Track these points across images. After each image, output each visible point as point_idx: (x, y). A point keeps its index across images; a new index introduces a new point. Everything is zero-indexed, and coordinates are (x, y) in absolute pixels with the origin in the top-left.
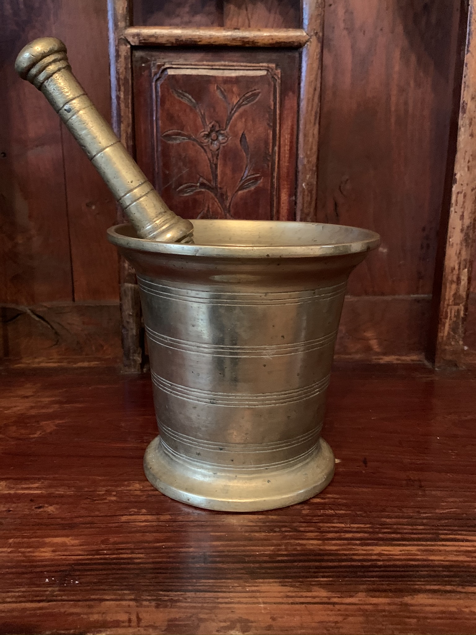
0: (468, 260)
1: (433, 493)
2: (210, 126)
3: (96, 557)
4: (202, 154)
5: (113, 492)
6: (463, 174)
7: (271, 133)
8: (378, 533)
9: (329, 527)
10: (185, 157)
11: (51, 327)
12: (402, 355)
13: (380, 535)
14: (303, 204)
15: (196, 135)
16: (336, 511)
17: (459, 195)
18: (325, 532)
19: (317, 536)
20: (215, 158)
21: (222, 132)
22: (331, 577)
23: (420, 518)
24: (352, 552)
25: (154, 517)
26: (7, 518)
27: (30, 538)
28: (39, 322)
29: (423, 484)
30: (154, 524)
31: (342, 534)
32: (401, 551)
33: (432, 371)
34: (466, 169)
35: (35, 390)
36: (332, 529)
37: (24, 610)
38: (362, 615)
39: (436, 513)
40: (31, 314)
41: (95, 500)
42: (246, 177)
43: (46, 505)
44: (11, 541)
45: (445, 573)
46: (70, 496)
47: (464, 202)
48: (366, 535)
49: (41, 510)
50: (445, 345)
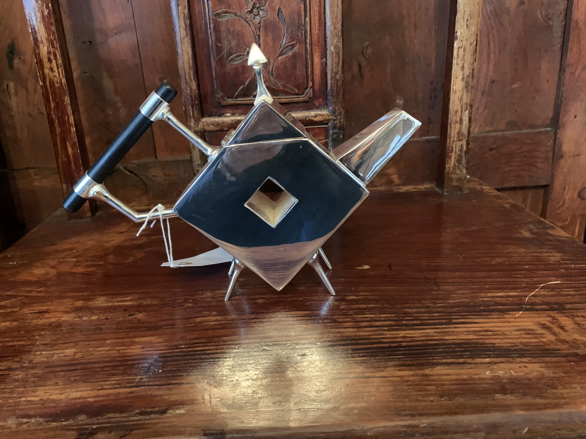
0: (469, 103)
1: (446, 287)
2: (252, 3)
3: (176, 350)
4: (247, 28)
5: (190, 300)
6: (463, 32)
7: (303, 6)
8: (402, 320)
9: (362, 318)
10: (233, 31)
11: (141, 179)
12: (418, 185)
13: (404, 322)
14: (332, 65)
15: (241, 12)
16: (367, 305)
17: (460, 49)
18: (359, 322)
19: (352, 325)
20: (258, 30)
21: (262, 8)
22: (365, 357)
23: (436, 308)
24: (381, 336)
25: (222, 317)
26: (106, 324)
27: (124, 339)
28: (130, 175)
29: (437, 281)
30: (223, 322)
31: (373, 323)
32: (421, 334)
33: (441, 196)
34: (466, 27)
35: (128, 227)
36: (364, 319)
37: (119, 394)
38: (391, 385)
39: (449, 303)
40: (124, 170)
41: (176, 307)
42: (285, 45)
43: (137, 313)
44: (108, 342)
45: (457, 349)
46: (156, 305)
47: (464, 56)
48: (393, 323)
49: (133, 316)
50: (451, 174)
